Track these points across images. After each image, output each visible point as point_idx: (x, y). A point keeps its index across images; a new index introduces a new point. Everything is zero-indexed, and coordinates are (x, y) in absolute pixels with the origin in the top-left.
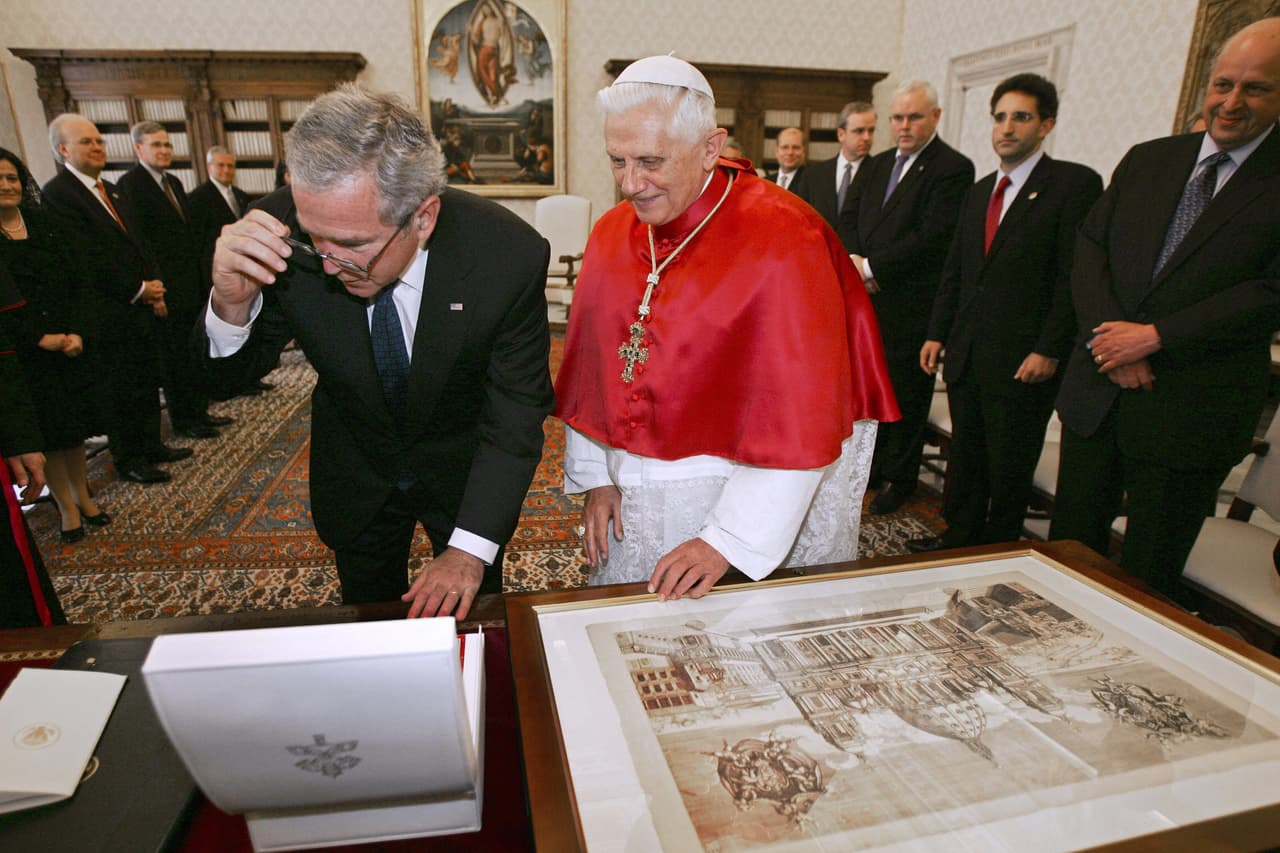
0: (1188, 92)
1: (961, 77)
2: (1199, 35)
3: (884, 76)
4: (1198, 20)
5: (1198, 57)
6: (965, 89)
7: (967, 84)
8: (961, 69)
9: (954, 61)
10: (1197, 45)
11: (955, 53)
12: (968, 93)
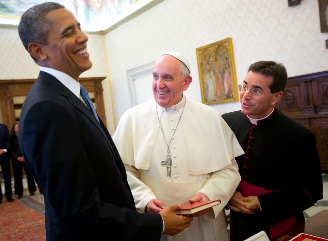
0: (200, 75)
1: (132, 76)
2: (198, 59)
3: (105, 78)
4: (197, 55)
5: (200, 65)
6: (134, 80)
7: (135, 78)
8: (131, 74)
9: (128, 71)
10: (199, 62)
11: (128, 69)
12: (136, 81)
